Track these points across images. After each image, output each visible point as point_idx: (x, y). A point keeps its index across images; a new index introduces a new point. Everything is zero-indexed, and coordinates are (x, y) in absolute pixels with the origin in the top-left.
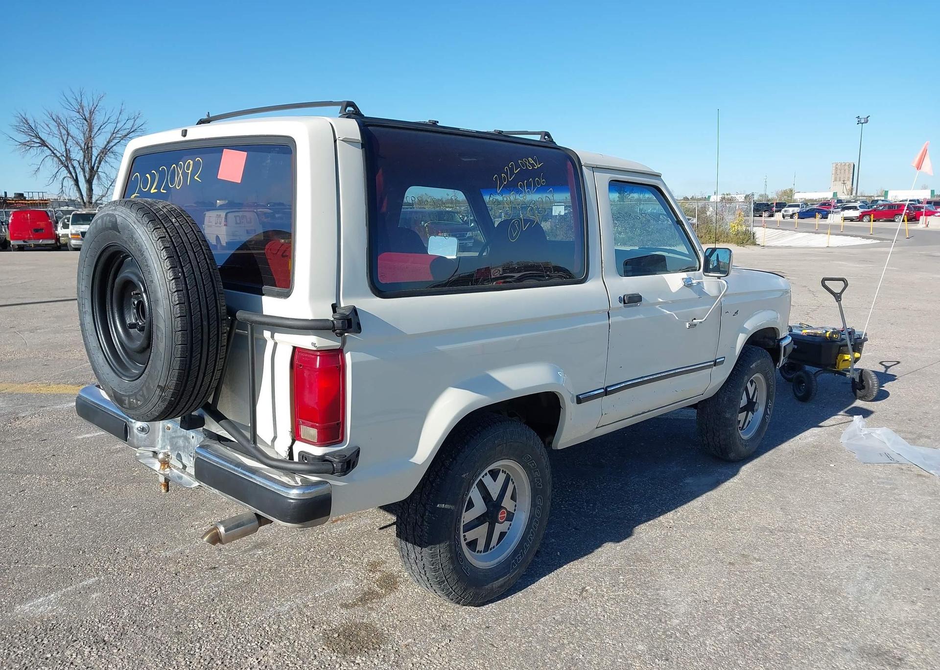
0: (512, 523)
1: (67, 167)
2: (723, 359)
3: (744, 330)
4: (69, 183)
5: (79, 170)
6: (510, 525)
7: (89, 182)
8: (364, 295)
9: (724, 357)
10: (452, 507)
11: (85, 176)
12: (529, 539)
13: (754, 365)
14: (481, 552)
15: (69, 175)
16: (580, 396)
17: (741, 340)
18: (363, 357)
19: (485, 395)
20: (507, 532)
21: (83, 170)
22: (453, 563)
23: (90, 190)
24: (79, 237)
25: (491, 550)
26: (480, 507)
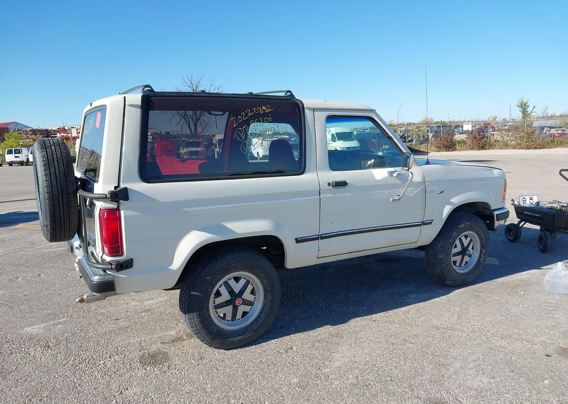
0: (253, 307)
1: (185, 118)
2: (431, 221)
3: (450, 203)
4: (186, 126)
5: (190, 120)
6: (252, 308)
7: (195, 125)
8: (136, 182)
9: (433, 220)
10: (200, 294)
11: (193, 122)
12: (262, 317)
13: (462, 226)
14: (229, 321)
15: (185, 122)
16: (298, 239)
17: (447, 210)
18: (131, 213)
19: (217, 235)
20: (249, 312)
21: (193, 119)
22: (202, 324)
23: (196, 129)
24: (188, 154)
25: (237, 320)
26: (225, 296)
